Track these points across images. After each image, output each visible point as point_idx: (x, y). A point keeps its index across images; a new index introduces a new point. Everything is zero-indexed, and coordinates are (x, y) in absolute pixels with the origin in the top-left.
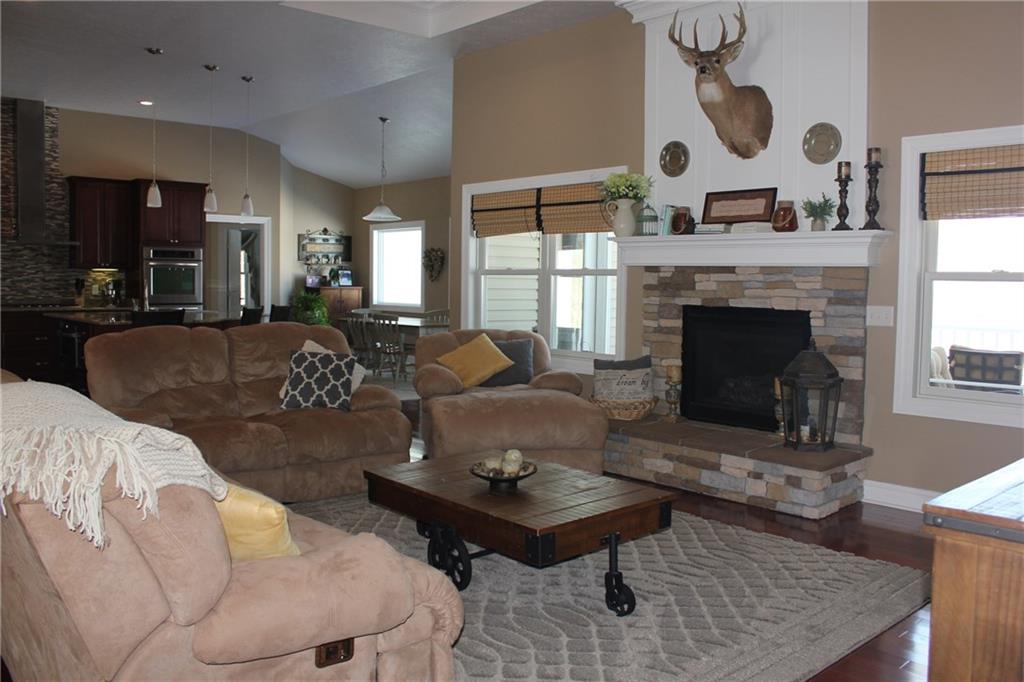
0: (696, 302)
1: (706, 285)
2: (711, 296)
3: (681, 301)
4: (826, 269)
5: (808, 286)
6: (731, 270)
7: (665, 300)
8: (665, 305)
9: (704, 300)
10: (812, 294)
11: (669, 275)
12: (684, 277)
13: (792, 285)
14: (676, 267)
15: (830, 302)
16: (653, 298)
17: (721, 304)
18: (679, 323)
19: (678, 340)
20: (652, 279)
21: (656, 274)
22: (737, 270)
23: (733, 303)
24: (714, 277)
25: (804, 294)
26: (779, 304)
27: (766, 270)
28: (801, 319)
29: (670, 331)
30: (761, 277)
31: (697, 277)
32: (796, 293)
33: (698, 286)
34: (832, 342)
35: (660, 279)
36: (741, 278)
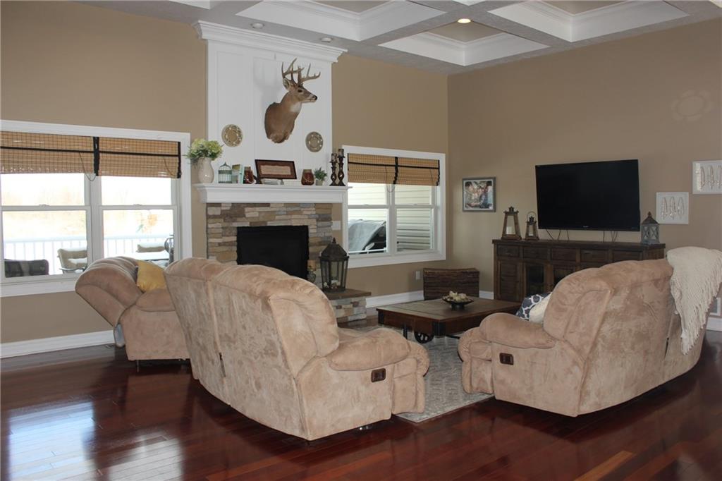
0: (247, 225)
1: (252, 214)
2: (256, 220)
3: (236, 225)
4: (315, 204)
5: (309, 213)
6: (267, 205)
7: (226, 225)
8: (226, 228)
9: (251, 223)
10: (310, 217)
11: (228, 208)
12: (238, 209)
13: (300, 213)
14: (233, 204)
15: (318, 220)
16: (218, 224)
17: (263, 225)
18: (234, 239)
19: (235, 248)
20: (217, 211)
21: (219, 208)
22: (271, 205)
23: (269, 224)
24: (258, 209)
25: (307, 217)
26: (295, 223)
27: (288, 205)
28: (304, 229)
29: (230, 244)
30: (285, 209)
31: (247, 209)
32: (302, 217)
33: (247, 215)
34: (320, 240)
35: (222, 211)
36: (273, 210)
